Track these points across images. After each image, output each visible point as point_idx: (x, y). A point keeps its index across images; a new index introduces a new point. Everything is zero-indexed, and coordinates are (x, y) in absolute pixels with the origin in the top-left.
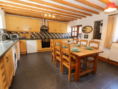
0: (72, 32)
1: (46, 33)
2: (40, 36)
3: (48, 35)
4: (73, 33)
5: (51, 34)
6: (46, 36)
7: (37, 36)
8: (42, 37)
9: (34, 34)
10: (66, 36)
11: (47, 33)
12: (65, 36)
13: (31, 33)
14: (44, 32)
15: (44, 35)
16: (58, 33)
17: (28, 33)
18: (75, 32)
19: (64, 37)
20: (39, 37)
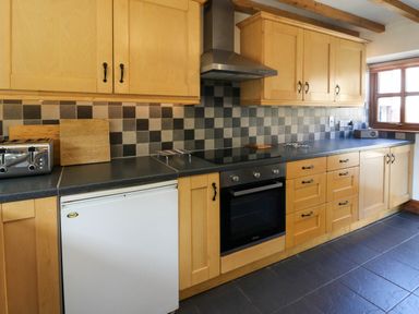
0: (374, 96)
1: (228, 113)
2: (189, 135)
3: (245, 122)
6: (228, 133)
8: (201, 143)
9: (143, 124)
10: (343, 125)
11: (236, 112)
12: (338, 127)
13: (112, 115)
14: (219, 103)
15: (219, 123)
17: (85, 113)
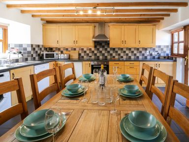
0: (173, 43)
3: (111, 52)
4: (175, 45)
5: (116, 50)
6: (106, 55)
7: (90, 55)
8: (99, 57)
9: (85, 52)
10: (154, 54)
11: (108, 49)
12: (151, 55)
13: (79, 50)
14: (103, 47)
15: (103, 52)
16: (135, 48)
18: (180, 44)
19: (149, 58)
20: (93, 57)
